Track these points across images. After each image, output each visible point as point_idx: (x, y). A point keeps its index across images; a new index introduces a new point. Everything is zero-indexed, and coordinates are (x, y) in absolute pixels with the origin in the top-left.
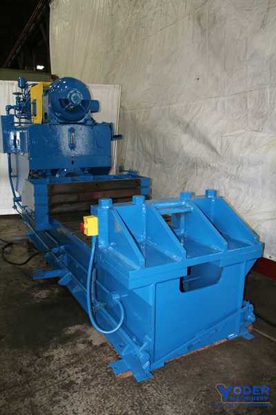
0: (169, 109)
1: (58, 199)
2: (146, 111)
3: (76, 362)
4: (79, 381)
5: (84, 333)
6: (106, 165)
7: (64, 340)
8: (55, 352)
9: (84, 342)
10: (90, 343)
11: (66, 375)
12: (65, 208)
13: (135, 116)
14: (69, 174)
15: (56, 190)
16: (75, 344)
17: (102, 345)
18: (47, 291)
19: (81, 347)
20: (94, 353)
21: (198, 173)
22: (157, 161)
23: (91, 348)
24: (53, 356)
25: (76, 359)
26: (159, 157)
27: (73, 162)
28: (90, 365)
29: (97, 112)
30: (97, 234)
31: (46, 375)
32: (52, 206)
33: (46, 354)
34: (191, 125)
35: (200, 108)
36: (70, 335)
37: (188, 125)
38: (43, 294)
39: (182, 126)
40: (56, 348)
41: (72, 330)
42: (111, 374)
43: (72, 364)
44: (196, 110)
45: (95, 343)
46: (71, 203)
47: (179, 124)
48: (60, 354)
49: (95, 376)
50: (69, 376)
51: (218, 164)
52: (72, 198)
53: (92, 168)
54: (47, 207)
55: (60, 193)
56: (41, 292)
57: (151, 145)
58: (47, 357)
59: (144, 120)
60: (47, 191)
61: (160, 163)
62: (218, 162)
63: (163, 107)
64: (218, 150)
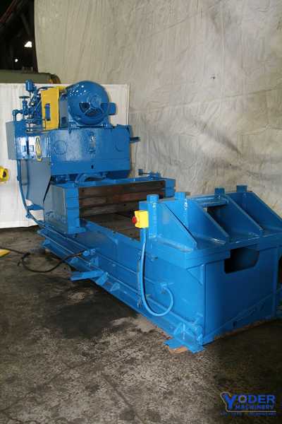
0: (184, 108)
1: (88, 202)
2: (157, 112)
3: (131, 345)
4: (139, 357)
5: (131, 324)
6: (124, 168)
7: (115, 330)
8: (109, 339)
9: (133, 330)
10: (139, 331)
11: (126, 354)
12: (96, 211)
13: (145, 117)
14: (89, 179)
15: (87, 193)
16: (126, 332)
17: (151, 331)
18: (82, 293)
19: (132, 334)
20: (146, 338)
21: (219, 173)
22: (172, 163)
23: (141, 334)
24: (109, 342)
25: (132, 343)
26: (174, 159)
27: (92, 167)
28: (145, 347)
29: (114, 114)
30: (147, 226)
31: (107, 355)
32: (82, 209)
33: (102, 341)
34: (209, 125)
35: (218, 107)
36: (119, 326)
37: (205, 126)
38: (79, 296)
39: (198, 126)
40: (109, 335)
41: (119, 322)
42: (166, 351)
43: (129, 346)
44: (213, 110)
45: (144, 331)
46: (101, 206)
47: (195, 124)
48: (114, 340)
49: (152, 354)
50: (129, 355)
51: (240, 163)
52: (102, 201)
53: (109, 172)
54: (78, 211)
55: (90, 197)
56: (76, 294)
57: (165, 146)
58: (103, 343)
59: (155, 121)
60: (78, 195)
61: (177, 164)
62: (240, 160)
63: (177, 107)
64: (239, 149)
